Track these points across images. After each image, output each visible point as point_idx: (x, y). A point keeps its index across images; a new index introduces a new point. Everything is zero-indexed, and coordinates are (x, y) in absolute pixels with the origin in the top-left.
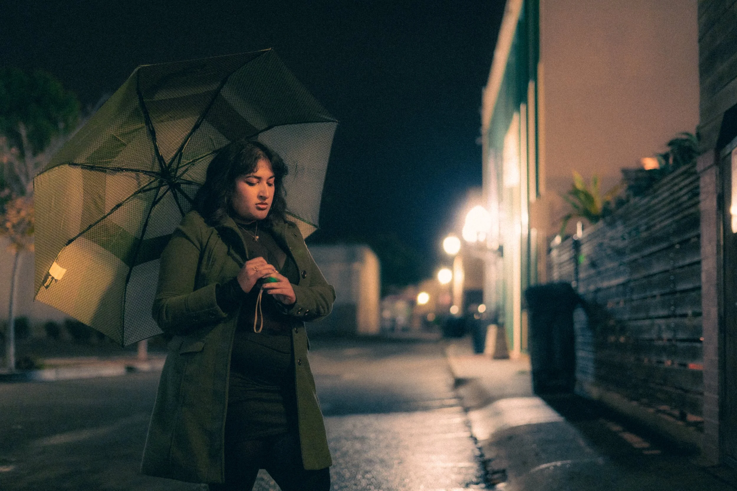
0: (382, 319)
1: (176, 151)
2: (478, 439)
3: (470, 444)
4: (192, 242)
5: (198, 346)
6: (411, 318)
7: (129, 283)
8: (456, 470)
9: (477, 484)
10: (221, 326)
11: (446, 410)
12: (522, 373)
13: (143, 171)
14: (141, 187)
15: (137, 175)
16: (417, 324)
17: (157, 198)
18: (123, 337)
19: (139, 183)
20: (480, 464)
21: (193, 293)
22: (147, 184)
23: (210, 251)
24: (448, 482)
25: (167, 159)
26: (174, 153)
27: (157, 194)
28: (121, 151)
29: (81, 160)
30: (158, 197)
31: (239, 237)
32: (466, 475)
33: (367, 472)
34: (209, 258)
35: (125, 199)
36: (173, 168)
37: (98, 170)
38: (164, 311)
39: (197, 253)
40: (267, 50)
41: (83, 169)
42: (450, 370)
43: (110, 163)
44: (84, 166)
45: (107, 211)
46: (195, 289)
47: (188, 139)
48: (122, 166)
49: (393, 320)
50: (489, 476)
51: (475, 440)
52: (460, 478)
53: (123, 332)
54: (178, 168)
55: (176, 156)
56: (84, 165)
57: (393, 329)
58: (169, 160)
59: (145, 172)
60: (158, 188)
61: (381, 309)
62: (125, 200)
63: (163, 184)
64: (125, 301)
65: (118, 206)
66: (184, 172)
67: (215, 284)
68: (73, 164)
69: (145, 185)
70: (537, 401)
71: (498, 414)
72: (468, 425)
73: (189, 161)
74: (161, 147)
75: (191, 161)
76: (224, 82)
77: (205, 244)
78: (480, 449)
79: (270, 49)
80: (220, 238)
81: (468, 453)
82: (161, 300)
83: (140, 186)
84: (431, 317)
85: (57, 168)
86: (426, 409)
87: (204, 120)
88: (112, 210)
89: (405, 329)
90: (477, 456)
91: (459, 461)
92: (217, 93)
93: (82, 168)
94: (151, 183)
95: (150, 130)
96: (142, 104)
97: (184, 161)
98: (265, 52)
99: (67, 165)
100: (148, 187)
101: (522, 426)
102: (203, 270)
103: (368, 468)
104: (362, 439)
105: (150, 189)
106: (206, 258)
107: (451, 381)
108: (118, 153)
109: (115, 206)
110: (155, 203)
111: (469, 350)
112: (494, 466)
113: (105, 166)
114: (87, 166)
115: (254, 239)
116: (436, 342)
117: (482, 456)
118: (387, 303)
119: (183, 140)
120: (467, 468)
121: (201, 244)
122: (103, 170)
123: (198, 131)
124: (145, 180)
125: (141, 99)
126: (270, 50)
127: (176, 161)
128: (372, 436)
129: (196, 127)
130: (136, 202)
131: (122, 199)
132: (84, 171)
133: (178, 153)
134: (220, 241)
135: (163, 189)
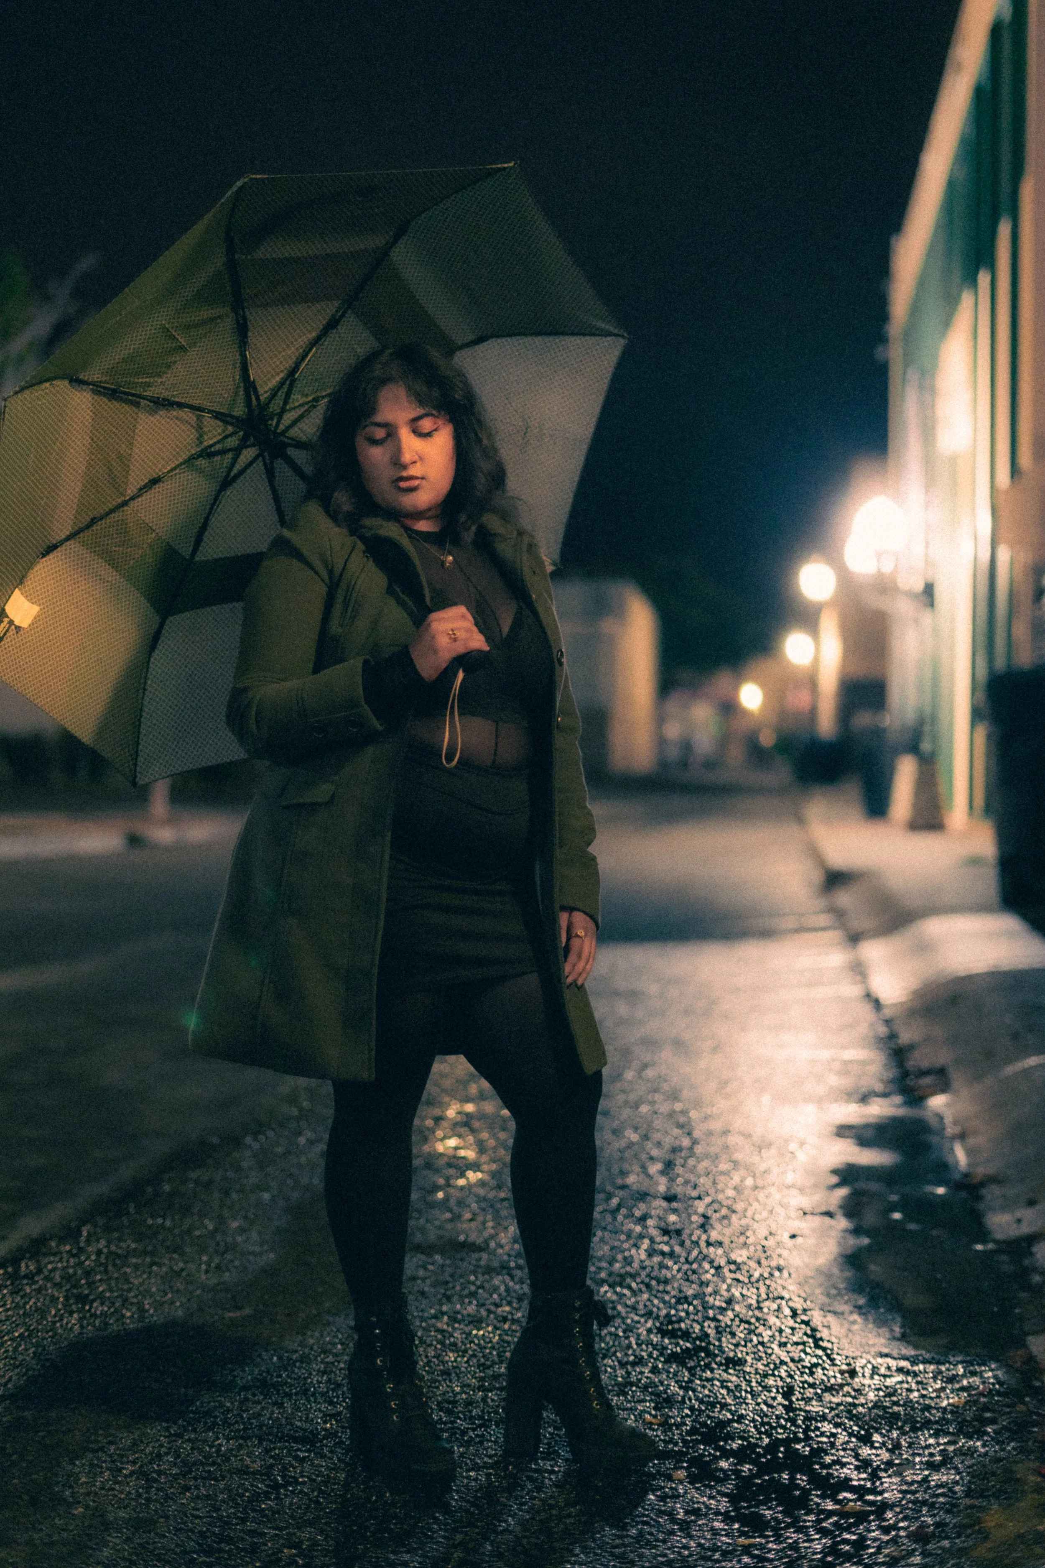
0: (661, 741)
1: (282, 375)
2: (882, 1001)
3: (866, 1012)
4: (312, 567)
5: (322, 792)
6: (724, 741)
7: (157, 652)
8: (837, 1066)
9: (885, 1095)
10: (370, 751)
11: (807, 935)
12: (975, 861)
13: (210, 411)
14: (202, 446)
15: (199, 418)
16: (736, 754)
17: (232, 474)
18: (136, 765)
19: (201, 436)
20: (890, 1055)
21: (312, 677)
22: (215, 440)
23: (348, 587)
24: (821, 1090)
25: (264, 390)
26: (278, 379)
27: (233, 465)
28: (176, 362)
29: (94, 374)
30: (235, 471)
31: (408, 560)
32: (859, 1077)
33: (645, 1066)
34: (346, 603)
35: (169, 468)
36: (271, 410)
37: (126, 401)
38: (254, 713)
39: (322, 589)
40: (506, 165)
41: (96, 394)
42: (814, 853)
43: (149, 386)
44: (99, 389)
45: (130, 493)
46: (317, 669)
47: (310, 350)
48: (173, 396)
49: (687, 746)
50: (910, 1082)
51: (877, 1004)
52: (846, 1082)
53: (137, 755)
54: (283, 411)
55: (282, 384)
56: (97, 386)
57: (684, 764)
58: (266, 392)
59: (218, 416)
60: (237, 451)
61: (660, 719)
62: (169, 472)
63: (248, 443)
64: (145, 690)
65: (155, 481)
66: (295, 422)
67: (361, 659)
68: (77, 381)
69: (211, 442)
70: (1010, 922)
71: (923, 948)
72: (859, 970)
73: (305, 400)
74: (254, 363)
75: (310, 398)
76: (401, 232)
77: (337, 573)
78: (888, 1022)
79: (511, 164)
80: (371, 560)
81: (863, 1029)
82: (245, 690)
83: (201, 443)
84: (767, 739)
85: (47, 385)
86: (766, 934)
87: (349, 312)
88: (141, 489)
89: (710, 764)
90: (882, 1039)
91: (844, 1047)
92: (384, 254)
93: (93, 391)
94: (226, 437)
95: (238, 323)
96: (232, 265)
97: (297, 398)
98: (499, 170)
99: (66, 382)
100: (218, 447)
101: (978, 975)
102: (335, 628)
103: (648, 1058)
104: (634, 996)
105: (222, 452)
106: (340, 599)
107: (817, 877)
108: (168, 366)
109: (147, 481)
110: (226, 483)
111: (855, 810)
112: (919, 1059)
113: (139, 391)
114: (105, 388)
115: (443, 563)
116: (781, 791)
117: (893, 1036)
118: (672, 705)
119: (301, 351)
120: (863, 1063)
121: (331, 572)
122: (133, 399)
123: (333, 334)
124: (214, 431)
125: (231, 249)
126: (511, 168)
127: (281, 394)
128: (653, 989)
129: (332, 325)
130: (190, 477)
131: (162, 467)
132: (96, 397)
133: (286, 380)
134: (371, 565)
135: (248, 454)
